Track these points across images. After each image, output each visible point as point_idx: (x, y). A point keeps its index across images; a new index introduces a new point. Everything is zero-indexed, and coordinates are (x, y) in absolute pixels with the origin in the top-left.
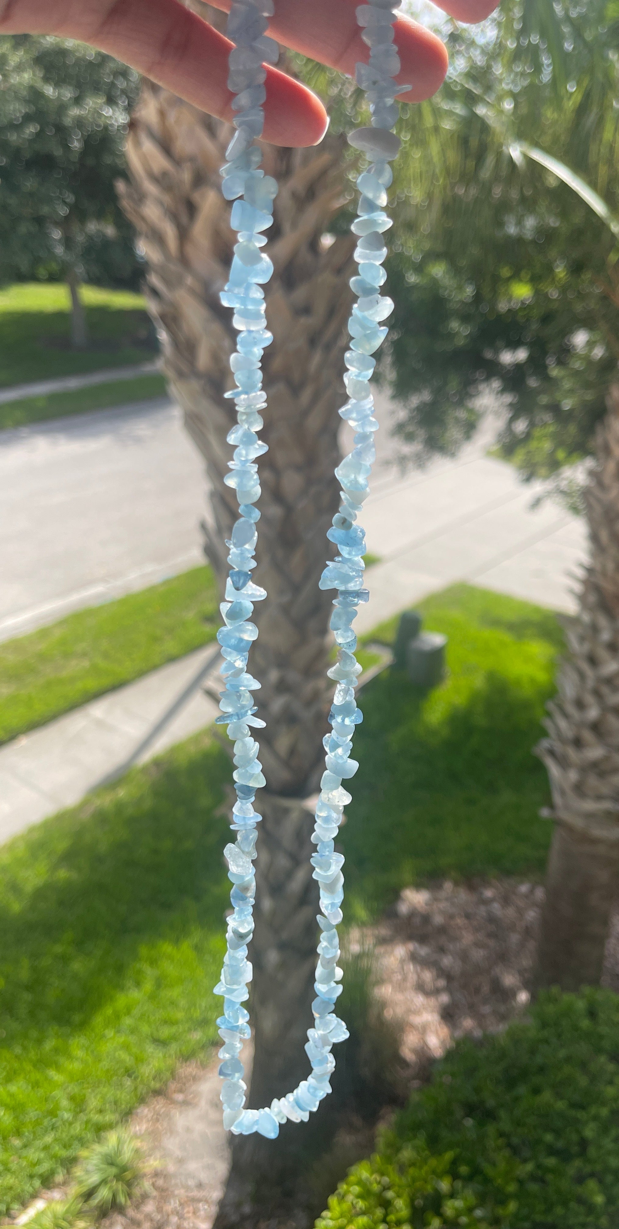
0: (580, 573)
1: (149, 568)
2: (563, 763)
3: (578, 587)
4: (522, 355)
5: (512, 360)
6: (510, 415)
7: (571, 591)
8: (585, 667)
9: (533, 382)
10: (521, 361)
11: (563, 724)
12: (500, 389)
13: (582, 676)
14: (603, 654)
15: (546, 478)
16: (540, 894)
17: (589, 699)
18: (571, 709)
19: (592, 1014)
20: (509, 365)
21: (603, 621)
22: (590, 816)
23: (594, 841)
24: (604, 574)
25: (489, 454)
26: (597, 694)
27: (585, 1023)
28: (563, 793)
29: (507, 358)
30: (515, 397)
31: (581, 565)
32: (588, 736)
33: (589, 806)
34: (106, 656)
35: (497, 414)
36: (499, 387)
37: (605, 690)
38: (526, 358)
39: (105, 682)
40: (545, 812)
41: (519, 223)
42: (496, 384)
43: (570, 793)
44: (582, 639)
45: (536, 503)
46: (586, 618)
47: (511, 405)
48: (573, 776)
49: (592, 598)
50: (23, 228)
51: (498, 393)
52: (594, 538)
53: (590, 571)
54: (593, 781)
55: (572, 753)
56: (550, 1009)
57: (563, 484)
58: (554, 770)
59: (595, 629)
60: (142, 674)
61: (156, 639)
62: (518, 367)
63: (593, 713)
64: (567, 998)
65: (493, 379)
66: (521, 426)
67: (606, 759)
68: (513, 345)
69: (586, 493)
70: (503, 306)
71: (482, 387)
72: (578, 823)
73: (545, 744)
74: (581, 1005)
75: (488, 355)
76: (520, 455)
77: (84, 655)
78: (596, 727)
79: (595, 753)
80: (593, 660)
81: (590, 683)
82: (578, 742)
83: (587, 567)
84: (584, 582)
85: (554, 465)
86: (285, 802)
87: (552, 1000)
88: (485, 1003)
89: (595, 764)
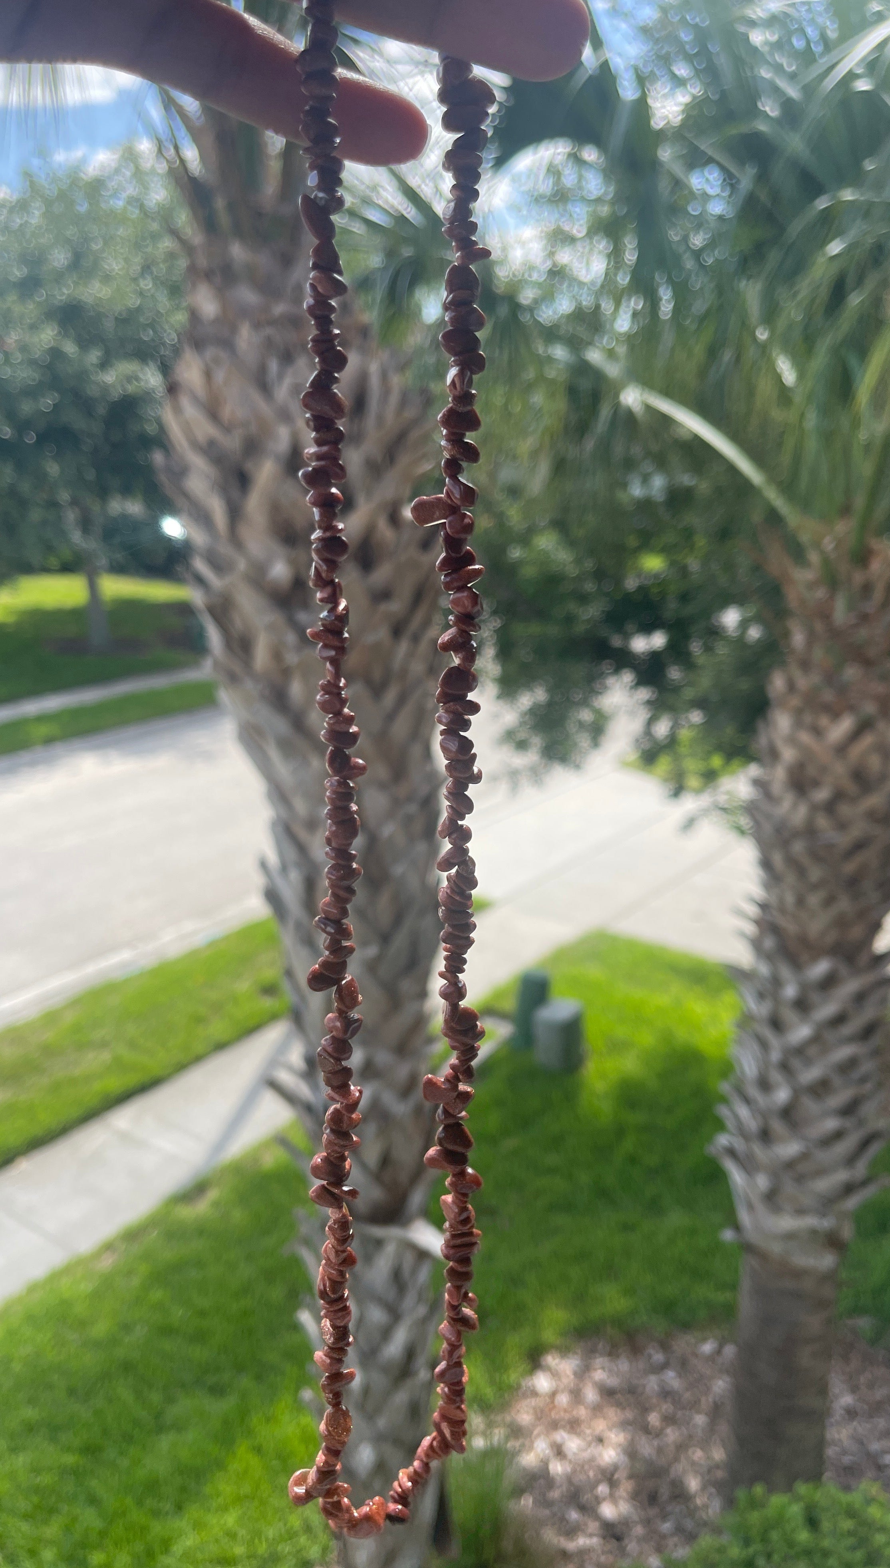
0: (753, 910)
2: (748, 1165)
3: (750, 929)
4: (658, 640)
5: (647, 647)
6: (648, 716)
7: (742, 934)
8: (768, 1033)
9: (674, 674)
10: (659, 648)
11: (743, 1112)
12: (634, 682)
13: (764, 1045)
14: (789, 1015)
15: (699, 791)
16: (730, 1351)
17: (776, 1076)
18: (753, 1092)
19: (812, 1522)
20: (643, 653)
21: (785, 972)
22: (790, 1236)
23: (798, 1274)
24: (782, 910)
25: (625, 765)
26: (785, 1067)
27: (803, 1536)
28: (751, 1207)
29: (640, 645)
30: (653, 692)
31: (753, 900)
32: (778, 1126)
33: (787, 1223)
34: (132, 1045)
35: (631, 714)
37: (796, 1063)
38: (664, 644)
39: (132, 1080)
40: (728, 1235)
41: (645, 483)
42: (628, 677)
43: (760, 1207)
44: (761, 996)
45: (689, 824)
46: (764, 970)
47: (648, 702)
48: (762, 1182)
49: (769, 943)
50: (36, 515)
51: (632, 688)
52: (766, 864)
53: (764, 907)
54: (789, 1187)
55: (758, 1150)
56: (755, 1517)
57: (722, 799)
58: (737, 1176)
59: (776, 982)
60: (181, 1067)
61: (199, 1020)
62: (655, 655)
63: (782, 1095)
64: (777, 1500)
65: (625, 671)
66: (662, 728)
67: (804, 1156)
68: (647, 629)
69: (750, 809)
70: (631, 583)
71: (611, 681)
72: (776, 1248)
73: (723, 1140)
74: (796, 1510)
75: (617, 641)
76: (664, 764)
77: (104, 1044)
78: (788, 1113)
79: (789, 1149)
80: (776, 1024)
81: (775, 1056)
82: (765, 1136)
83: (760, 903)
84: (758, 922)
85: (710, 777)
86: (378, 1231)
87: (754, 1504)
88: (664, 1517)
89: (790, 1165)
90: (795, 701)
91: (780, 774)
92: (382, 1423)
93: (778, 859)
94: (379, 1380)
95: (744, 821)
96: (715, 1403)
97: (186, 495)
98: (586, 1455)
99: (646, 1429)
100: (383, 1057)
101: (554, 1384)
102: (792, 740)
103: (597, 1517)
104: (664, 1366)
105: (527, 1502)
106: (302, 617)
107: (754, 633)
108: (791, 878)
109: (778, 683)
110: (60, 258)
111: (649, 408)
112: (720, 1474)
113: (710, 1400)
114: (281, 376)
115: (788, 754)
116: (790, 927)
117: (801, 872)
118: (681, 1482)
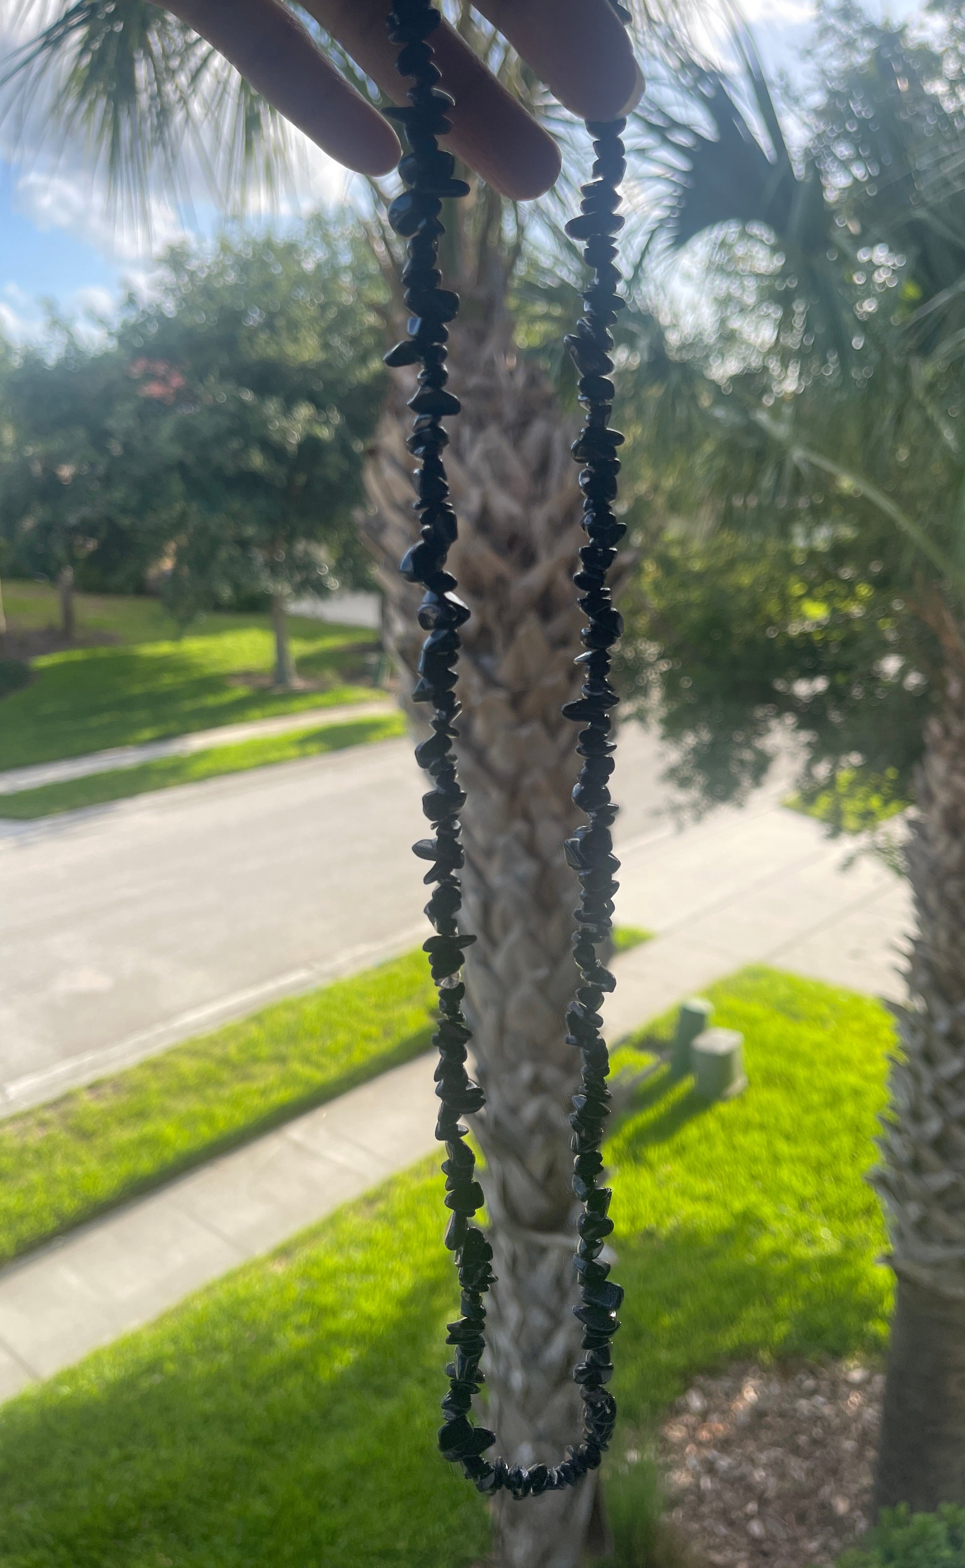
0: (906, 946)
1: (362, 949)
2: (901, 1194)
3: (904, 964)
4: (820, 684)
5: (809, 691)
6: (809, 757)
7: (897, 970)
8: (921, 1067)
9: (836, 717)
10: (820, 692)
11: (894, 1142)
12: (796, 725)
13: (917, 1078)
14: (941, 1048)
15: (855, 832)
16: (879, 1380)
17: (927, 1108)
18: (906, 1122)
19: (955, 1540)
20: (806, 697)
21: (939, 1007)
22: (939, 1266)
23: (947, 1303)
24: (935, 947)
25: (785, 805)
26: (937, 1100)
27: (947, 1554)
28: (902, 1235)
29: (803, 689)
30: (814, 735)
31: (906, 936)
32: (929, 1156)
33: (938, 1252)
35: (793, 755)
36: (793, 724)
37: (947, 1095)
38: (826, 689)
41: (809, 535)
42: (790, 720)
43: (911, 1235)
44: (914, 1030)
45: (848, 864)
46: (918, 1005)
47: (809, 744)
48: (914, 1210)
49: (923, 978)
50: (223, 554)
51: (793, 730)
52: (920, 902)
53: (918, 943)
54: (940, 1217)
55: (909, 1179)
56: (899, 1535)
57: (880, 839)
58: (887, 1205)
59: (929, 1017)
62: (817, 699)
63: (933, 1126)
64: (920, 1518)
65: (787, 714)
66: (822, 770)
67: (956, 1186)
68: (810, 674)
69: (907, 850)
70: (794, 629)
71: (773, 724)
72: (923, 1276)
74: (940, 1528)
75: (779, 685)
76: (823, 804)
78: (939, 1145)
79: (942, 1179)
80: (928, 1057)
81: (927, 1087)
82: (916, 1166)
83: (914, 939)
84: (910, 957)
85: (868, 817)
86: (543, 1239)
87: (900, 1523)
88: (811, 1536)
89: (941, 1196)
90: (949, 747)
91: (935, 817)
92: (541, 1424)
93: (932, 898)
94: (540, 1382)
95: (900, 859)
96: (864, 1429)
97: (383, 549)
98: (737, 1473)
99: (796, 1450)
100: (551, 1073)
101: (706, 1403)
102: (947, 784)
103: (747, 1534)
104: (814, 1392)
105: (678, 1514)
106: (486, 661)
107: (913, 680)
108: (944, 917)
109: (934, 728)
110: (255, 318)
111: (814, 467)
112: (867, 1498)
113: (860, 1426)
114: (473, 441)
115: (943, 797)
116: (944, 964)
117: (954, 910)
118: (830, 1505)
